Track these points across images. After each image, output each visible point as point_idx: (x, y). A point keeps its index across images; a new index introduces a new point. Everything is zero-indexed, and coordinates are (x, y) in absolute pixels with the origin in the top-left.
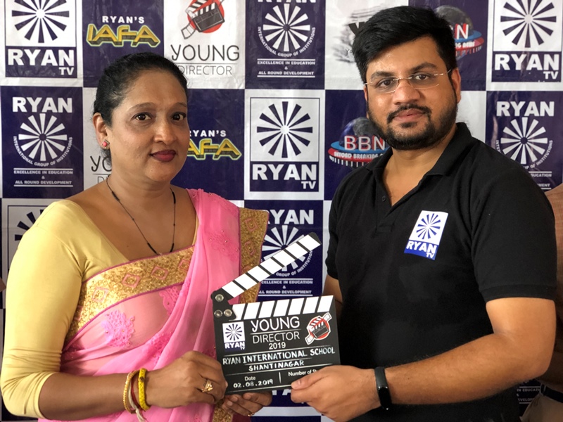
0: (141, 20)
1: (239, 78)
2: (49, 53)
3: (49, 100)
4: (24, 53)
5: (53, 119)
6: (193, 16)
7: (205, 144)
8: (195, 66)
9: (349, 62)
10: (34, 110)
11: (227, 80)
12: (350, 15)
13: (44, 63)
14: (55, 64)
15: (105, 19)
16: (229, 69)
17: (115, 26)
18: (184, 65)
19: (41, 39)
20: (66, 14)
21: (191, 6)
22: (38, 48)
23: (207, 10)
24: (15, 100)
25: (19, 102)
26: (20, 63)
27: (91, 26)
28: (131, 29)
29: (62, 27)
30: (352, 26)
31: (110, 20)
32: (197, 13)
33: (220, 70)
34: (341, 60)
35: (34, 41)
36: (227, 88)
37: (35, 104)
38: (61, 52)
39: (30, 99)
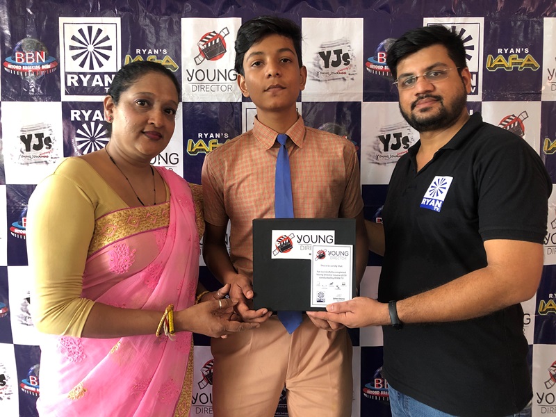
0: (165, 51)
1: (237, 93)
2: (97, 77)
3: (98, 112)
4: (79, 77)
5: (100, 126)
6: (202, 48)
7: (213, 144)
8: (205, 85)
9: (319, 81)
10: (87, 119)
11: (228, 95)
12: (319, 46)
13: (94, 85)
14: (102, 85)
15: (138, 51)
16: (230, 87)
17: (145, 56)
18: (196, 85)
19: (92, 67)
20: (109, 48)
21: (201, 40)
22: (90, 73)
23: (213, 43)
24: (72, 112)
25: (75, 113)
26: (76, 84)
27: (128, 57)
28: (157, 59)
29: (107, 58)
30: (321, 54)
31: (142, 52)
32: (205, 46)
33: (224, 88)
34: (313, 80)
35: (86, 69)
36: (229, 101)
37: (87, 115)
38: (106, 76)
39: (84, 112)
